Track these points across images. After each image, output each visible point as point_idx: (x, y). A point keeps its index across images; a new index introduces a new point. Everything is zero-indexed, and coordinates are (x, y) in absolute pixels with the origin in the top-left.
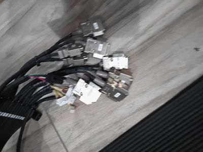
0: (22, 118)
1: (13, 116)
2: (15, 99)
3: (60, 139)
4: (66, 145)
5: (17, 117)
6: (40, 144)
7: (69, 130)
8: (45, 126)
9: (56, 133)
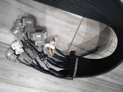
0: (77, 59)
1: (76, 64)
2: (67, 68)
3: (75, 35)
4: (76, 30)
5: (77, 62)
6: (86, 43)
7: (68, 34)
8: (75, 46)
9: (74, 39)
